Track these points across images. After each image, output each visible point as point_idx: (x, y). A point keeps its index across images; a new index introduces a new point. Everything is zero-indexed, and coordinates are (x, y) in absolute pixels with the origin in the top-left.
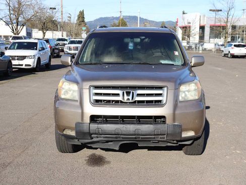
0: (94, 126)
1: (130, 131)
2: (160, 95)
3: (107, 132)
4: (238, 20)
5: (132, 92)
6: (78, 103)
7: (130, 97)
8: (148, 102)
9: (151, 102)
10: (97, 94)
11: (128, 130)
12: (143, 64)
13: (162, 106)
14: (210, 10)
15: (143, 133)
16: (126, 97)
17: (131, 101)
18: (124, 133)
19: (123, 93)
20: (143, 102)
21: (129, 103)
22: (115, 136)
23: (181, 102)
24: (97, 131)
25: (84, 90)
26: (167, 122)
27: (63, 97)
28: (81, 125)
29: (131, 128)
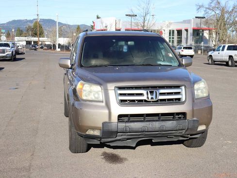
0: (122, 125)
1: (155, 128)
2: (178, 93)
3: (134, 130)
4: (154, 24)
5: (155, 91)
6: (104, 104)
7: (154, 96)
8: (169, 100)
9: (172, 100)
10: (121, 94)
11: (154, 126)
12: (146, 65)
13: (183, 103)
14: (127, 15)
15: (167, 129)
16: (150, 96)
17: (155, 100)
18: (150, 130)
19: (147, 92)
20: (164, 100)
21: (153, 102)
22: (140, 133)
23: (196, 99)
24: (124, 130)
25: (109, 91)
26: (188, 118)
27: (84, 98)
28: (109, 124)
29: (156, 125)
